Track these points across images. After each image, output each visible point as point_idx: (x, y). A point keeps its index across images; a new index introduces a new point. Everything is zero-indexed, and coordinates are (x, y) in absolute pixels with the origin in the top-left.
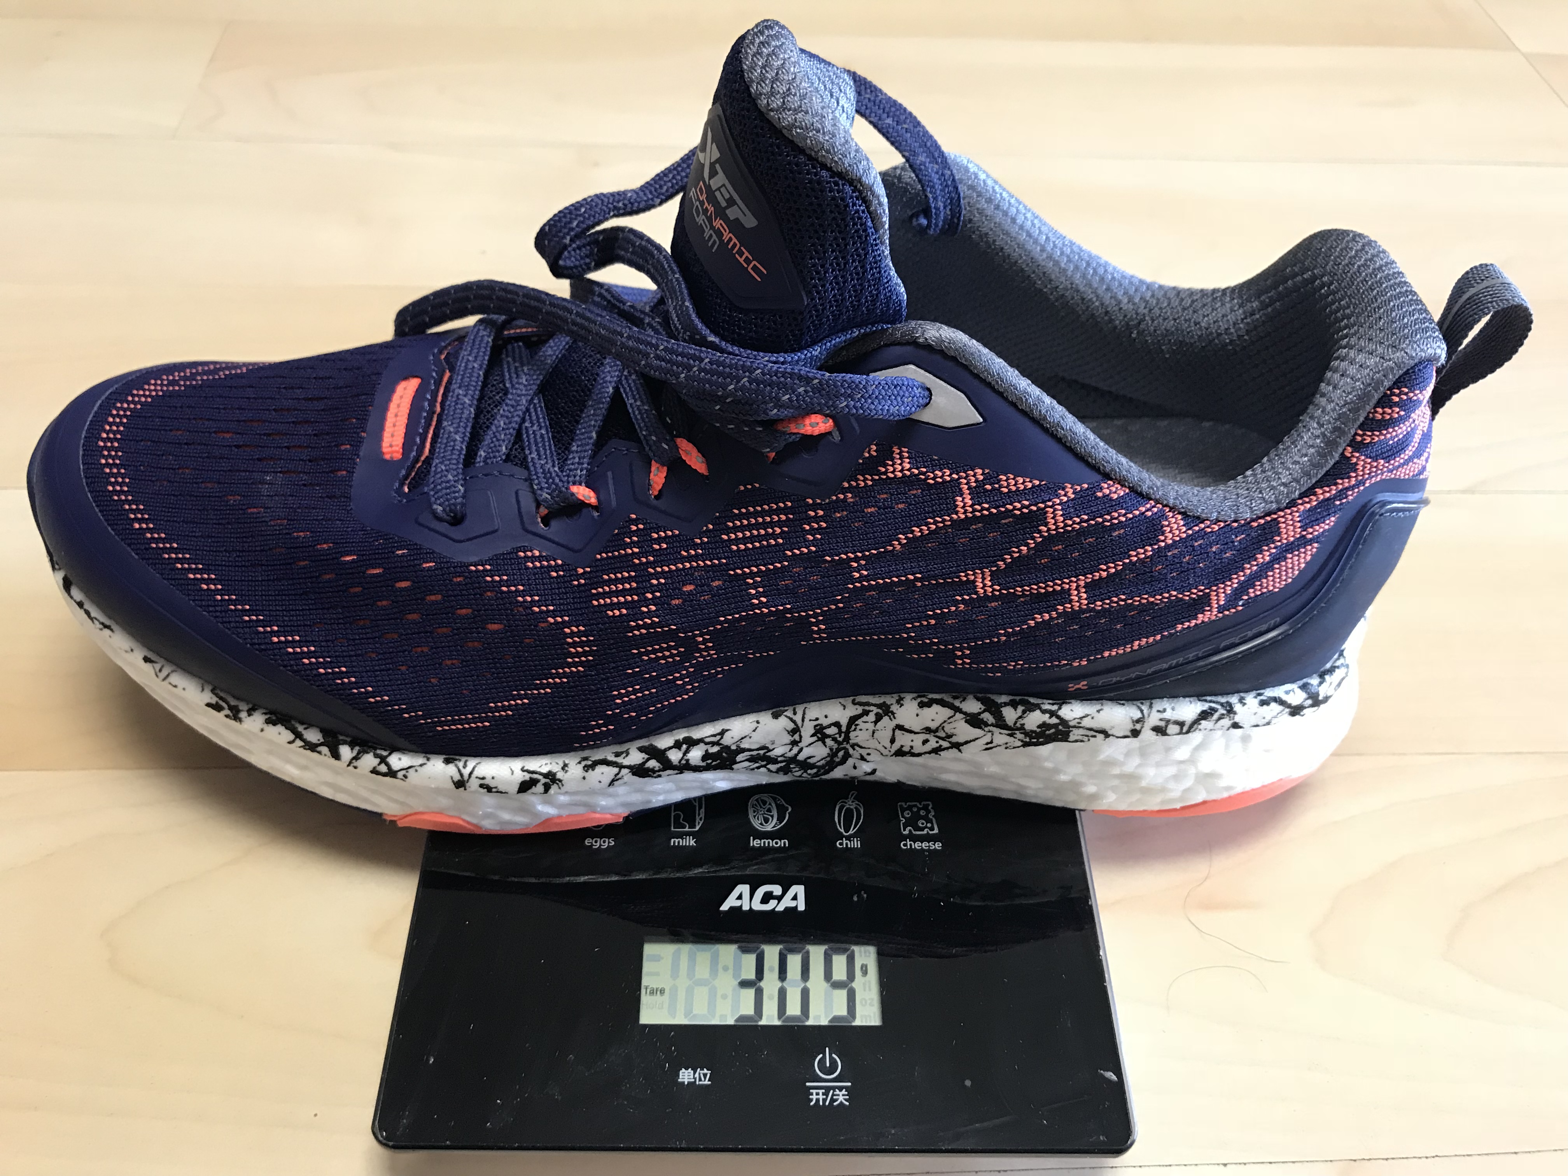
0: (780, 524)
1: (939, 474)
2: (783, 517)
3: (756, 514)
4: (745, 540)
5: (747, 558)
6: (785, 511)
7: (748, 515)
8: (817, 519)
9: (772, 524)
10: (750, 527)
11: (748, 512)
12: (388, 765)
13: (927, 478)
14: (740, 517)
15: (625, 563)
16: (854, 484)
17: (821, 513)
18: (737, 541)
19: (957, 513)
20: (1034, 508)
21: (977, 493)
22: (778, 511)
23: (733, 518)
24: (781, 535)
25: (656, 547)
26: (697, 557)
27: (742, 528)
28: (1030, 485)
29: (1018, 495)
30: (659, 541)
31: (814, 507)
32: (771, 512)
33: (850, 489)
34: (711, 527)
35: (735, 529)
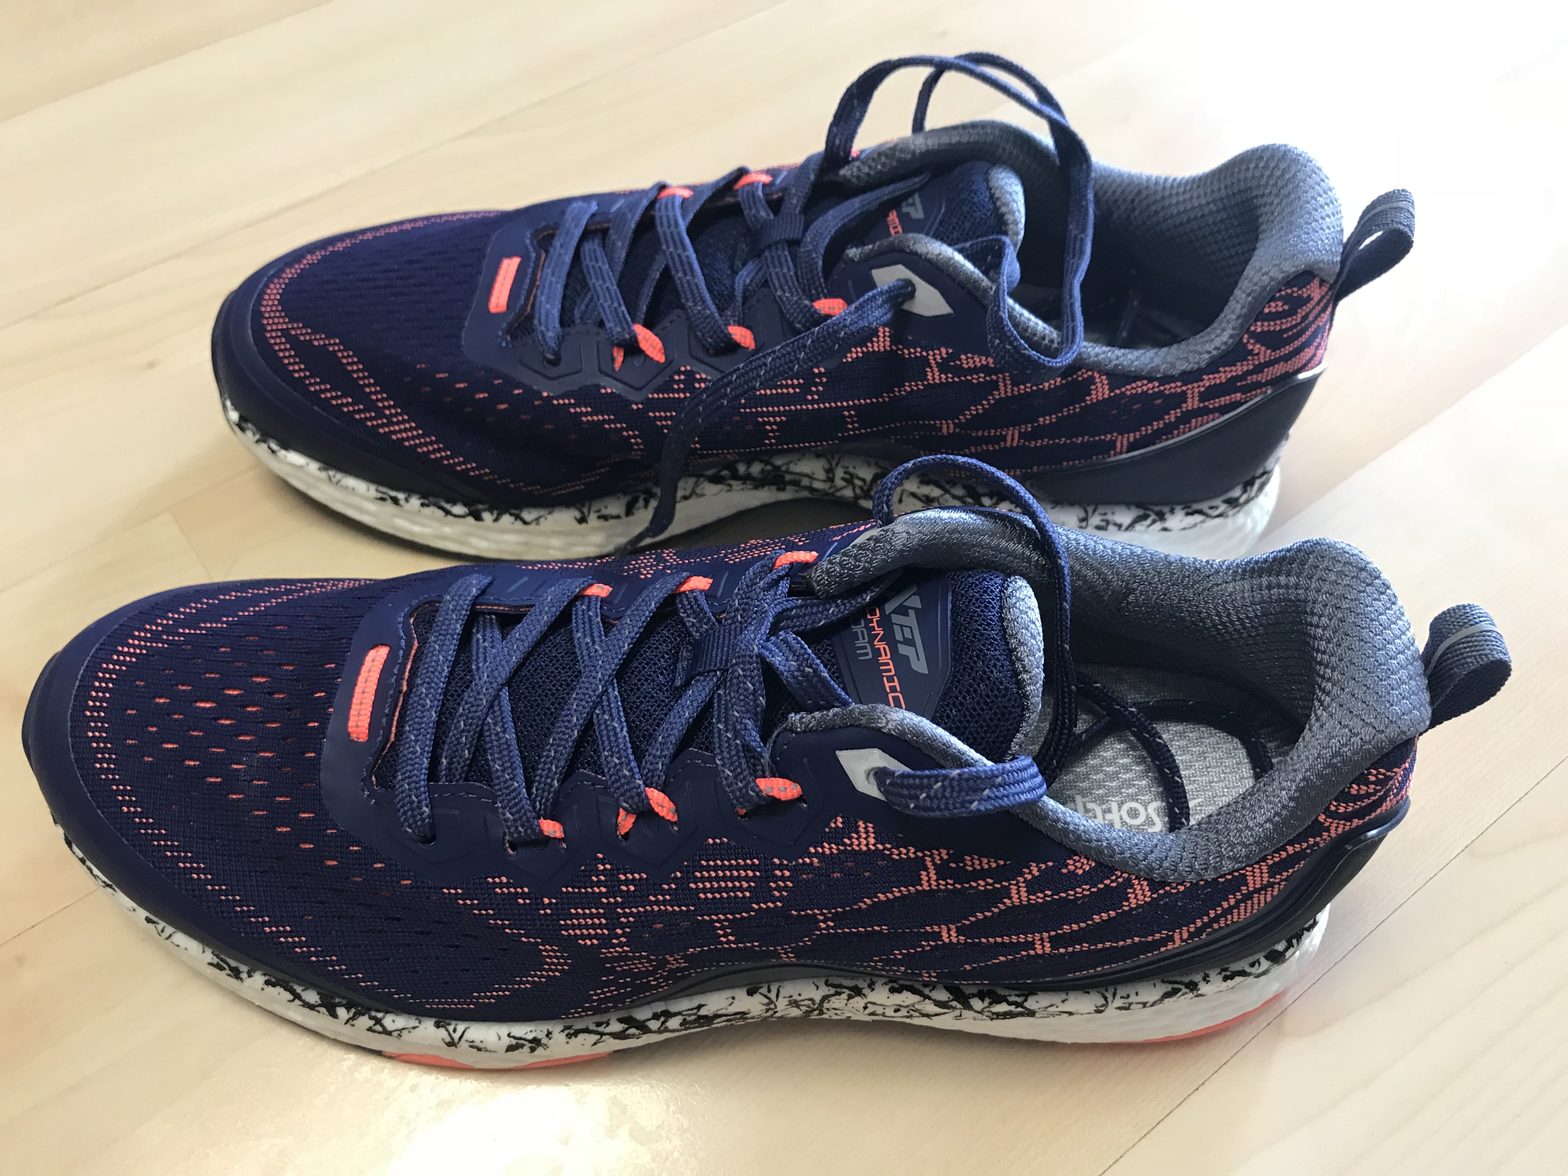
0: (747, 879)
1: (904, 851)
2: (750, 873)
3: (723, 868)
4: (712, 890)
5: (716, 906)
6: (753, 867)
7: (716, 868)
8: (783, 878)
9: (739, 879)
10: (718, 879)
11: (716, 865)
12: (382, 1026)
13: (892, 853)
14: (708, 868)
15: (594, 900)
16: (820, 850)
17: (787, 873)
18: (705, 891)
19: (921, 885)
20: (998, 886)
21: (942, 871)
22: (745, 868)
23: (701, 869)
24: (749, 889)
25: (624, 888)
26: (664, 903)
27: (710, 879)
28: (994, 865)
29: (981, 874)
30: (627, 882)
31: (781, 867)
32: (738, 868)
33: (816, 854)
34: (679, 874)
35: (703, 880)
